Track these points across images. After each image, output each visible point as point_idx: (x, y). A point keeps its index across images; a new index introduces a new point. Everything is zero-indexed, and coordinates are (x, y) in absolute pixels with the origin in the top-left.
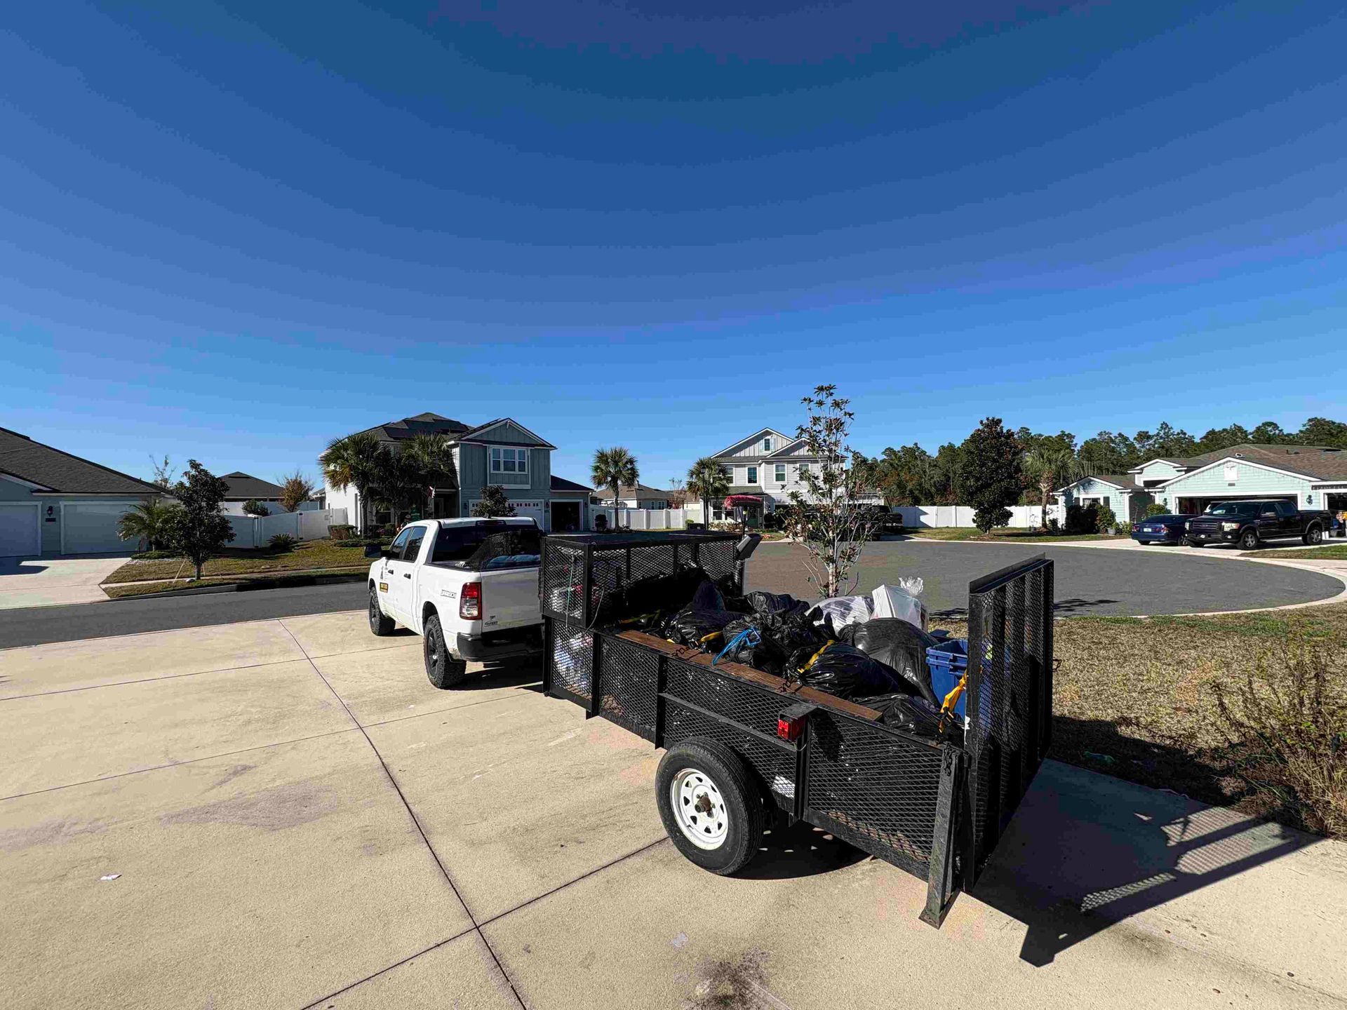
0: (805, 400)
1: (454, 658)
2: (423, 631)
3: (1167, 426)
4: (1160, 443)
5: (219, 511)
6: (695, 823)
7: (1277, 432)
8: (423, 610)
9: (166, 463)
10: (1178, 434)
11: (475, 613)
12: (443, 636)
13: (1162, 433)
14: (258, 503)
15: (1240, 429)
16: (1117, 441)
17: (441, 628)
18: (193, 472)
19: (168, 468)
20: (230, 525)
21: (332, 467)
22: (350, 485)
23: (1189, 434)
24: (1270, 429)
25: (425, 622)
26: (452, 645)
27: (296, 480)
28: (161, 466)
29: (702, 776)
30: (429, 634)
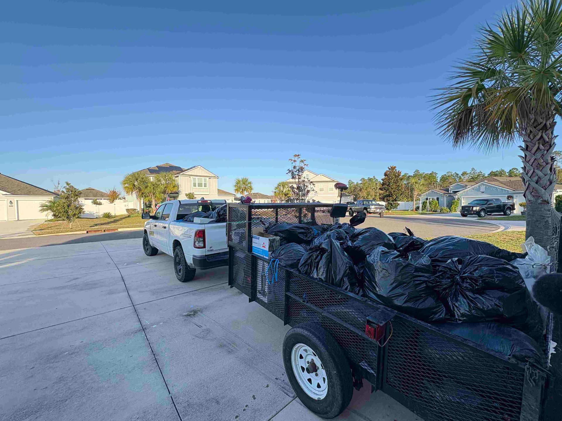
0: (290, 160)
1: (191, 267)
2: (173, 254)
3: (474, 169)
4: (471, 177)
5: (78, 202)
6: (311, 383)
7: (518, 172)
8: (173, 244)
9: (59, 184)
10: (479, 173)
11: (202, 245)
12: (184, 256)
13: (472, 172)
14: (98, 200)
15: (503, 171)
16: (454, 175)
17: (183, 252)
18: (68, 187)
19: (60, 186)
20: (83, 207)
21: (126, 185)
22: (134, 192)
23: (483, 173)
24: (515, 171)
25: (174, 250)
26: (189, 261)
27: (114, 191)
28: (57, 185)
29: (307, 348)
30: (176, 256)
